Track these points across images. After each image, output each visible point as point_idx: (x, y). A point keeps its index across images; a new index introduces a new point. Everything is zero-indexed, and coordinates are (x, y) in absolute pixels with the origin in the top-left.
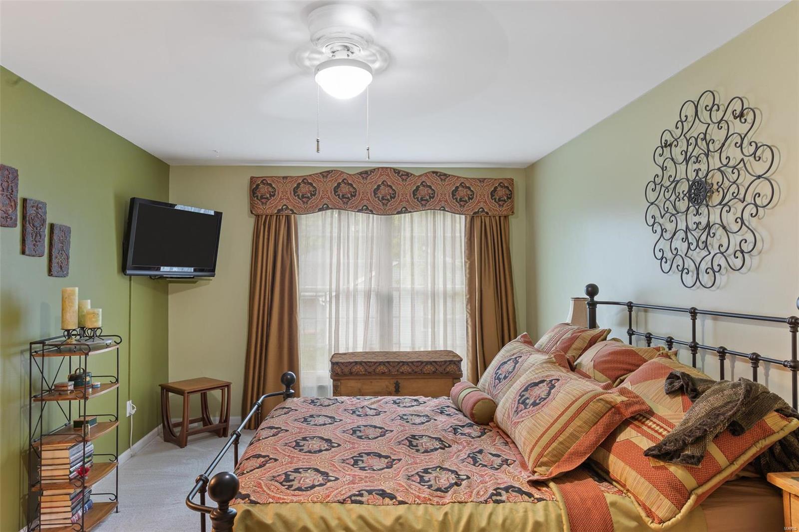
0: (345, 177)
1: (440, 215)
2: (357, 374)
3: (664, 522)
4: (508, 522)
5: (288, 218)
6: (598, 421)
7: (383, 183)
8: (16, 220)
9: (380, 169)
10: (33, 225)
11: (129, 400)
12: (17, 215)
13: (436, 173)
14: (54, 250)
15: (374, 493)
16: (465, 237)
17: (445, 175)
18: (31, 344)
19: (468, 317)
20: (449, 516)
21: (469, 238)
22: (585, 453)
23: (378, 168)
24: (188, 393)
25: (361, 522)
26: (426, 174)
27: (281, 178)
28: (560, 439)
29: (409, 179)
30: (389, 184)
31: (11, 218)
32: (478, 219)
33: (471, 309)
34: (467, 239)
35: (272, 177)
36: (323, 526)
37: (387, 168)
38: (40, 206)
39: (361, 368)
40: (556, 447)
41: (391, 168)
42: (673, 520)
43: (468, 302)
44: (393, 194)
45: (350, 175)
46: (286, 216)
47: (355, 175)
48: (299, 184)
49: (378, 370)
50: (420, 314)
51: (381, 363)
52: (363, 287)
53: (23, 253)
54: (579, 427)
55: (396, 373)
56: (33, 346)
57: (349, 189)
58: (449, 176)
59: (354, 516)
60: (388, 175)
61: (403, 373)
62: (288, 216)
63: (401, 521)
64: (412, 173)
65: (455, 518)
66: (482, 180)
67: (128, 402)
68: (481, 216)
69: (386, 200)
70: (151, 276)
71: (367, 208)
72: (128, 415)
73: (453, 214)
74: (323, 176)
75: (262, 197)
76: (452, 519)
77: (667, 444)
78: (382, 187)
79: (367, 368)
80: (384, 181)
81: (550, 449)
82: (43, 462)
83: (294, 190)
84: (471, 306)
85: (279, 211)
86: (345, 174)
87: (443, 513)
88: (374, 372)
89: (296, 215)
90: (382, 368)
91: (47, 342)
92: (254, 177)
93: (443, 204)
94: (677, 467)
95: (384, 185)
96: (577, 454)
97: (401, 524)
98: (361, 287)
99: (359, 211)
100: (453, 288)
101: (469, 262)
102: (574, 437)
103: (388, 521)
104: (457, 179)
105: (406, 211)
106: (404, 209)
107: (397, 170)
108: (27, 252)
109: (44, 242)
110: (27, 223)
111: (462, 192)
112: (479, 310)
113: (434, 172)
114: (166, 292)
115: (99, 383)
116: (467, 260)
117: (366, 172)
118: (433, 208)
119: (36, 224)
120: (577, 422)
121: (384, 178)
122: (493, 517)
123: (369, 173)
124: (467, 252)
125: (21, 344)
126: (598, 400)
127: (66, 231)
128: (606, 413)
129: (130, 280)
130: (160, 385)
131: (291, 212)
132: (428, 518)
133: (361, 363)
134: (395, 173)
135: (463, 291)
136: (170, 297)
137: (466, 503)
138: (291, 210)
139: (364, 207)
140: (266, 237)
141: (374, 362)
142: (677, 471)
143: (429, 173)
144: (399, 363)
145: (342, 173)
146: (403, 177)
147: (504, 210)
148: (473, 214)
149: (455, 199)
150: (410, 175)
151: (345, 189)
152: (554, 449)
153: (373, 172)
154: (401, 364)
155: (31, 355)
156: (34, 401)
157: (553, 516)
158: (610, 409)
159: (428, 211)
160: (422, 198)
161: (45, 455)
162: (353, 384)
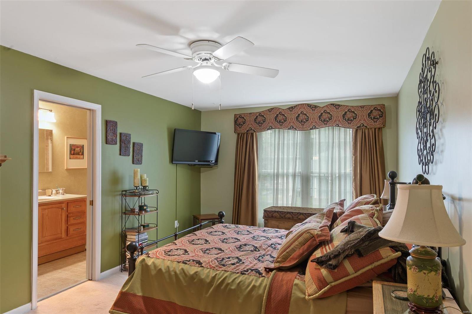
0: (281, 111)
1: (336, 129)
2: (275, 217)
3: (310, 296)
4: (242, 283)
5: (252, 134)
6: (306, 243)
7: (301, 113)
8: (117, 142)
9: (300, 105)
10: (124, 143)
11: (176, 220)
12: (117, 140)
13: (333, 104)
14: (135, 153)
15: (195, 262)
16: (352, 142)
17: (339, 105)
18: (122, 191)
19: (353, 190)
20: (217, 276)
21: (354, 142)
22: (296, 259)
23: (299, 105)
24: (201, 220)
25: (182, 271)
26: (327, 105)
27: (249, 114)
28: (287, 250)
29: (316, 109)
30: (305, 113)
31: (114, 141)
32: (360, 131)
33: (355, 186)
34: (353, 143)
35: (244, 114)
36: (168, 270)
37: (304, 104)
38: (128, 136)
39: (277, 215)
40: (285, 254)
41: (306, 104)
42: (315, 295)
43: (353, 181)
44: (307, 119)
45: (283, 110)
46: (251, 133)
47: (286, 109)
48: (257, 116)
49: (286, 216)
50: (324, 188)
51: (288, 213)
52: (292, 171)
53: (120, 155)
54: (297, 245)
55: (296, 219)
56: (123, 192)
57: (282, 117)
58: (341, 105)
59: (180, 268)
60: (304, 108)
61: (300, 219)
62: (252, 133)
63: (197, 273)
64: (318, 105)
65: (219, 276)
66: (362, 107)
67: (176, 221)
68: (362, 129)
69: (303, 122)
70: (189, 164)
71: (293, 128)
72: (175, 227)
73: (345, 129)
74: (269, 111)
75: (239, 124)
76: (217, 277)
77: (323, 257)
78: (301, 115)
79: (281, 214)
80: (302, 112)
81: (282, 255)
82: (127, 239)
83: (255, 120)
84: (355, 184)
85: (247, 131)
86: (281, 109)
87: (216, 273)
88: (285, 217)
89: (256, 133)
90: (288, 216)
91: (127, 191)
92: (236, 114)
93: (337, 122)
94: (325, 270)
95: (302, 114)
96: (293, 259)
97: (197, 275)
98: (291, 171)
99: (289, 129)
100: (345, 172)
101: (354, 157)
102: (293, 250)
103: (192, 272)
104: (346, 107)
105: (315, 128)
106: (314, 127)
107: (309, 105)
108: (122, 154)
109: (130, 150)
110: (122, 142)
111: (349, 115)
112: (360, 186)
113: (331, 104)
114: (200, 172)
115: (149, 210)
116: (353, 156)
117: (292, 107)
118: (331, 125)
119: (125, 143)
120: (296, 243)
121: (302, 110)
122: (236, 279)
123: (294, 108)
124: (353, 151)
125: (119, 191)
126: (307, 232)
127: (141, 145)
128: (310, 239)
129: (177, 166)
130: (193, 216)
131: (253, 131)
132: (209, 274)
133: (278, 212)
134: (308, 106)
135: (351, 174)
136: (201, 174)
137: (228, 271)
138: (254, 130)
139: (291, 127)
140: (241, 144)
141: (284, 212)
142: (324, 272)
143: (329, 105)
144: (298, 213)
145: (279, 109)
146: (313, 108)
147: (378, 125)
148: (357, 128)
149: (345, 119)
150: (317, 107)
151: (280, 117)
152: (284, 255)
153: (296, 107)
154: (299, 214)
155: (122, 195)
156: (123, 214)
157: (264, 284)
158: (312, 238)
159: (330, 127)
160: (324, 120)
161: (128, 237)
162: (274, 222)
